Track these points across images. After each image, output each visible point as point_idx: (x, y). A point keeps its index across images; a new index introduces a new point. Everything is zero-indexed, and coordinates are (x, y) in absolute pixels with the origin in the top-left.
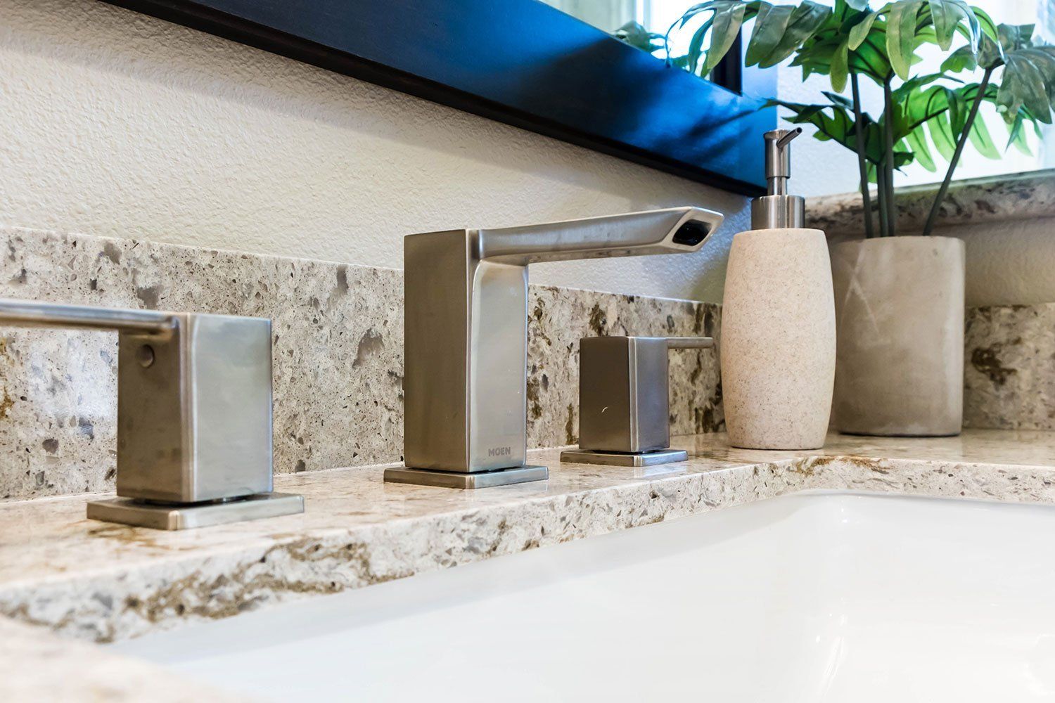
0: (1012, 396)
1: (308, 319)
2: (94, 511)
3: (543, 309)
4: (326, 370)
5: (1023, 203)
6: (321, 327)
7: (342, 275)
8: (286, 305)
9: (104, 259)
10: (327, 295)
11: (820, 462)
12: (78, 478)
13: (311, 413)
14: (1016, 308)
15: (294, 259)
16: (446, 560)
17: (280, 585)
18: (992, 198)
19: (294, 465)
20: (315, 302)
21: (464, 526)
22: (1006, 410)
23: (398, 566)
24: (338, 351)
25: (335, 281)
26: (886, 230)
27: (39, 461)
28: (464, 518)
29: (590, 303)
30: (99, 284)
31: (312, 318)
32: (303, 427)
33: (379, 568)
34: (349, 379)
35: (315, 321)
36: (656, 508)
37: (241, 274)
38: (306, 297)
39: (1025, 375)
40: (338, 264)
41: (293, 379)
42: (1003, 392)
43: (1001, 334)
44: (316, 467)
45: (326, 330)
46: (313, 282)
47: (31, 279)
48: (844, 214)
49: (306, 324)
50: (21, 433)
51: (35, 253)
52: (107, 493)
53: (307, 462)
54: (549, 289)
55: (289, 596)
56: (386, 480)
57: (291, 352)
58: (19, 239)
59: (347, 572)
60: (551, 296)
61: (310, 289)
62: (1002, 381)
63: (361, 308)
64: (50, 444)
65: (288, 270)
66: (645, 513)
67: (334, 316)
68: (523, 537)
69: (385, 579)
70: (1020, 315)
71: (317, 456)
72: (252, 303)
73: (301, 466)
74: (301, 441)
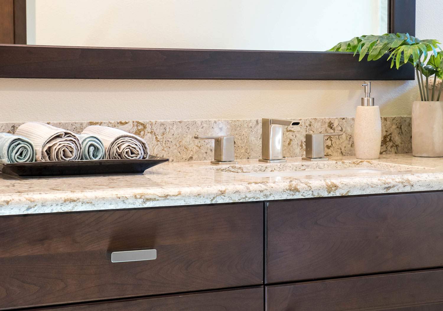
1: (250, 130)
2: (212, 162)
3: (311, 124)
4: (254, 140)
6: (253, 132)
8: (245, 128)
9: (214, 123)
10: (254, 126)
11: (361, 162)
12: (210, 158)
13: (250, 148)
15: (247, 119)
16: (255, 171)
17: (230, 171)
19: (247, 158)
21: (259, 167)
23: (247, 171)
24: (257, 136)
25: (256, 123)
26: (424, 99)
27: (205, 155)
28: (259, 166)
29: (328, 121)
30: (213, 128)
31: (251, 130)
32: (249, 151)
33: (244, 171)
34: (258, 142)
35: (251, 131)
36: (303, 168)
37: (237, 123)
38: (250, 126)
40: (256, 119)
41: (247, 142)
44: (251, 159)
45: (254, 132)
46: (251, 123)
47: (204, 127)
48: (439, 85)
49: (249, 131)
50: (202, 151)
51: (204, 123)
52: (213, 160)
53: (249, 158)
54: (314, 119)
55: (232, 173)
56: (259, 161)
57: (246, 137)
58: (202, 122)
59: (239, 171)
60: (314, 121)
61: (250, 125)
64: (206, 153)
65: (246, 122)
66: (300, 168)
67: (255, 130)
68: (270, 169)
69: (245, 172)
71: (251, 157)
72: (239, 129)
73: (248, 158)
74: (248, 153)
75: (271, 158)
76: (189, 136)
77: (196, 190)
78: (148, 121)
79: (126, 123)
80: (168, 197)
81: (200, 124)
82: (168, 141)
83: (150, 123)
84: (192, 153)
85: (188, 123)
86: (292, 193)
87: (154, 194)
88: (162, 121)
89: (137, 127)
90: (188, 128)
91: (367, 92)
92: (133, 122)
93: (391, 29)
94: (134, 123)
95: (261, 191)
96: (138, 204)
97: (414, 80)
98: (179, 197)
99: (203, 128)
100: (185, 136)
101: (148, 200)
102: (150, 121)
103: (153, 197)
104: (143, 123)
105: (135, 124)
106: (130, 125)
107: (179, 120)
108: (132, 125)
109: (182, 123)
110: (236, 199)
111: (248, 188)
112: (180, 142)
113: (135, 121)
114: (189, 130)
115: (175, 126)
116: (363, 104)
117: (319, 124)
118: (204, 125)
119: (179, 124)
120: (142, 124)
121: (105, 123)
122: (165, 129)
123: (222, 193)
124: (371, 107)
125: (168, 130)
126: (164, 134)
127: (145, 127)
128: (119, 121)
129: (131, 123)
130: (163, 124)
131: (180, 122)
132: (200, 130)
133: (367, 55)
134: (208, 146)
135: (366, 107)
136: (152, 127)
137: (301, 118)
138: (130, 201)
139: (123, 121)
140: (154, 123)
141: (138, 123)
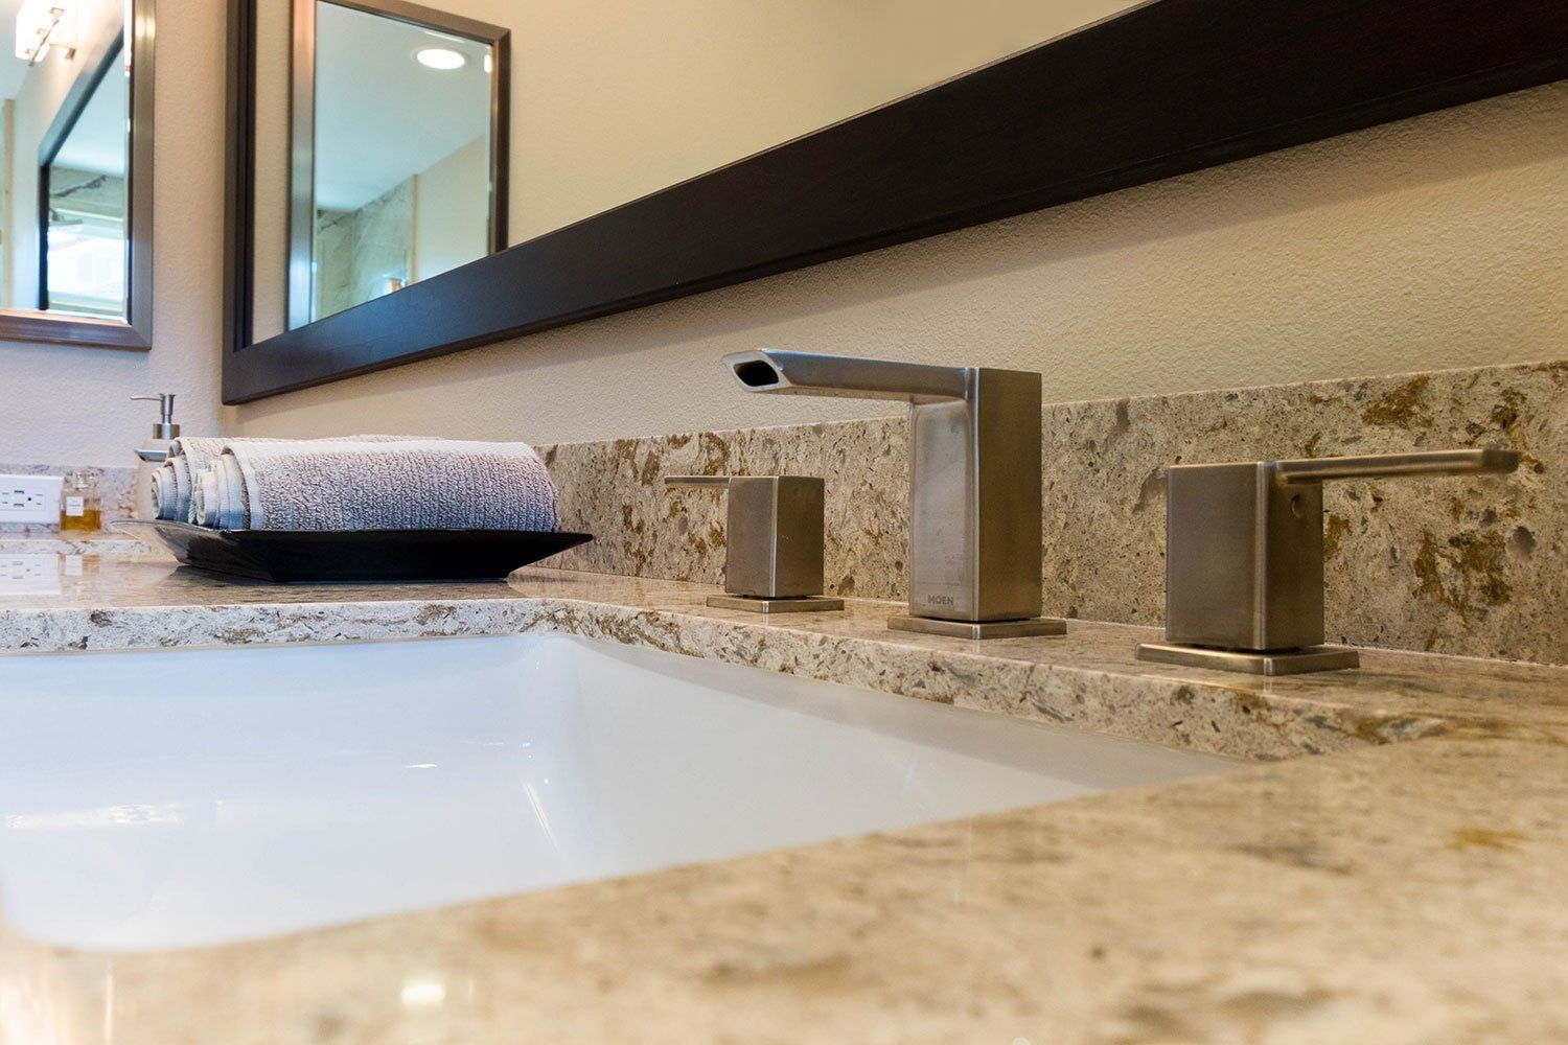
1: (1082, 463)
3: (1521, 408)
4: (1103, 516)
6: (1097, 471)
7: (1122, 411)
8: (1061, 451)
10: (1105, 436)
13: (1085, 560)
15: (1070, 403)
16: (722, 653)
19: (1066, 610)
20: (1091, 445)
21: (734, 634)
24: (1117, 495)
25: (1115, 420)
28: (735, 628)
31: (1087, 462)
32: (1075, 573)
34: (1128, 525)
35: (1091, 464)
38: (1082, 441)
40: (1118, 399)
41: (1066, 524)
44: (1089, 616)
45: (1102, 474)
46: (1089, 424)
47: (893, 451)
49: (1081, 468)
51: (895, 433)
53: (1080, 610)
54: (1542, 368)
57: (1066, 497)
58: (887, 425)
59: (669, 640)
60: (1550, 382)
61: (1087, 431)
63: (1146, 445)
64: (899, 565)
65: (1061, 418)
67: (1112, 458)
69: (687, 653)
71: (1089, 606)
74: (1073, 587)
76: (842, 488)
78: (734, 430)
79: (685, 440)
81: (878, 435)
83: (738, 438)
84: (850, 563)
85: (842, 432)
88: (769, 428)
89: (709, 453)
90: (841, 452)
92: (701, 436)
94: (702, 440)
99: (888, 452)
102: (739, 432)
104: (722, 438)
105: (705, 445)
106: (694, 447)
107: (814, 424)
108: (697, 448)
109: (823, 436)
113: (704, 433)
114: (843, 461)
115: (803, 446)
118: (894, 439)
119: (814, 438)
120: (720, 443)
121: (644, 443)
122: (777, 462)
127: (726, 454)
128: (671, 436)
129: (697, 441)
130: (771, 442)
131: (818, 430)
132: (879, 461)
136: (742, 454)
137: (1426, 373)
139: (680, 435)
140: (748, 439)
141: (711, 436)
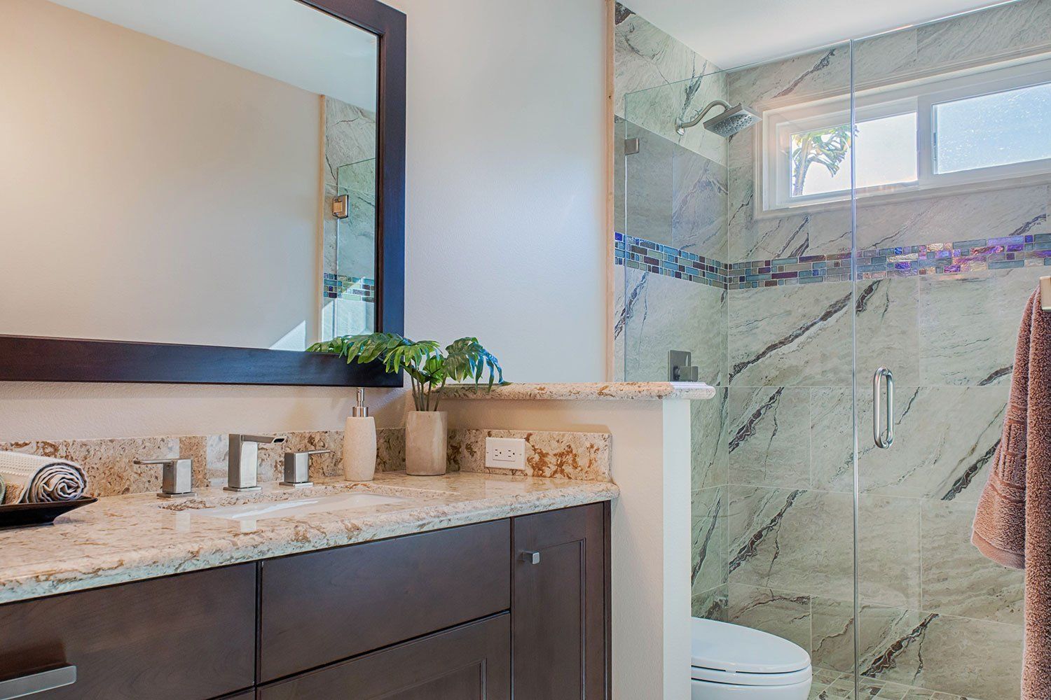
0: (476, 461)
2: (158, 495)
4: (215, 462)
5: (475, 396)
8: (204, 447)
9: (161, 442)
10: (216, 443)
11: (355, 485)
12: (155, 488)
13: (210, 473)
14: (477, 430)
16: (223, 505)
17: (188, 507)
18: (467, 393)
22: (474, 465)
23: (212, 506)
24: (219, 457)
25: (218, 440)
26: (419, 409)
27: (147, 485)
28: (227, 498)
29: (308, 435)
30: (160, 448)
32: (208, 476)
33: (207, 505)
36: (285, 496)
37: (193, 441)
39: (479, 453)
42: (473, 459)
43: (473, 440)
45: (215, 452)
47: (146, 447)
48: (434, 393)
50: (143, 479)
52: (160, 491)
53: (209, 485)
55: (190, 509)
56: (225, 490)
59: (201, 506)
62: (473, 456)
64: (149, 481)
66: (281, 498)
68: (242, 501)
70: (478, 433)
71: (212, 483)
72: (195, 447)
73: (207, 486)
75: (242, 485)
76: (124, 460)
77: (149, 554)
78: (61, 441)
79: (26, 444)
80: (100, 573)
81: (141, 443)
82: (93, 468)
83: (65, 444)
84: (128, 483)
85: (123, 442)
86: (300, 544)
87: (73, 570)
88: (84, 440)
89: (44, 449)
90: (123, 448)
91: (359, 400)
92: (38, 443)
93: (378, 328)
94: (39, 445)
95: (255, 547)
96: (43, 590)
97: (402, 386)
98: (120, 570)
99: (144, 448)
100: (118, 459)
101: (60, 581)
102: (65, 441)
103: (71, 575)
104: (53, 443)
105: (41, 446)
106: (32, 447)
107: (110, 439)
108: (35, 448)
109: (114, 443)
110: (216, 562)
111: (234, 544)
112: (111, 468)
113: (40, 441)
114: (124, 451)
115: (104, 446)
116: (354, 415)
117: (298, 439)
118: (147, 444)
119: (109, 443)
120: (51, 445)
122: (89, 452)
123: (194, 555)
124: (365, 418)
125: (92, 452)
126: (86, 459)
127: (56, 450)
128: (13, 443)
129: (34, 444)
130: (85, 445)
131: (112, 441)
132: (141, 450)
133: (357, 357)
134: (152, 472)
135: (358, 418)
136: (67, 450)
138: (25, 587)
139: (21, 442)
140: (71, 444)
141: (45, 443)
